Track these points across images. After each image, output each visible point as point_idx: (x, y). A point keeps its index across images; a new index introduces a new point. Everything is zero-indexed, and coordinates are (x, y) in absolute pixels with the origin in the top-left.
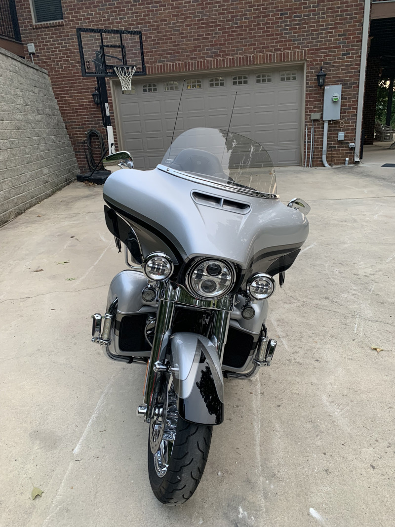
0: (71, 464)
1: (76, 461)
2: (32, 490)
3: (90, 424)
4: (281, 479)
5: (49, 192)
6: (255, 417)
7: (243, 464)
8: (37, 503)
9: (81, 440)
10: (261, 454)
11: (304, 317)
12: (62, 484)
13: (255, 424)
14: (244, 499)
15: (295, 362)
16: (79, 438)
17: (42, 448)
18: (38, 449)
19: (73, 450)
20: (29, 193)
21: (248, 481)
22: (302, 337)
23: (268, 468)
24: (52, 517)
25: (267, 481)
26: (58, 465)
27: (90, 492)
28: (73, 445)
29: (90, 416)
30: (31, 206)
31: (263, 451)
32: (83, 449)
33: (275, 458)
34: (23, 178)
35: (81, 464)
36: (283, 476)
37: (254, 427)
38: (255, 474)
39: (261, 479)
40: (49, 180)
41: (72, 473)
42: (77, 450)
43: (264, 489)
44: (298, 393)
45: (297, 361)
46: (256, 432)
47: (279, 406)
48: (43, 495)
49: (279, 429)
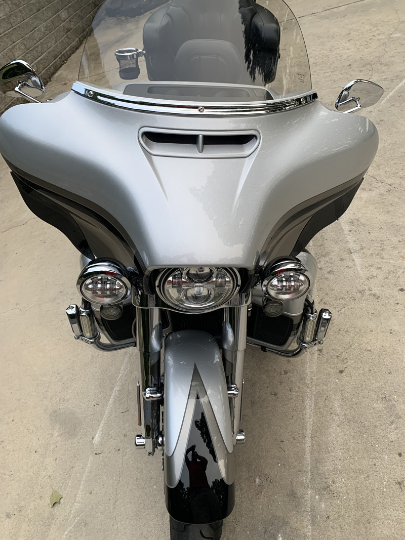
0: (91, 458)
1: (96, 454)
2: (51, 494)
3: (111, 401)
4: (335, 495)
5: (74, 43)
6: (308, 391)
7: (287, 467)
8: (55, 511)
9: (101, 425)
10: (312, 453)
11: (388, 212)
12: (81, 487)
13: (307, 402)
14: (286, 523)
15: (370, 295)
16: (99, 421)
17: (62, 434)
18: (58, 436)
19: (93, 438)
20: (49, 52)
21: (293, 495)
22: (383, 250)
23: (319, 474)
24: (70, 531)
25: (317, 496)
26: (78, 460)
27: (110, 499)
28: (93, 431)
29: (112, 389)
30: (56, 70)
31: (315, 446)
32: (103, 438)
33: (331, 459)
34: (37, 35)
35: (101, 458)
36: (339, 489)
37: (305, 408)
38: (302, 483)
39: (309, 492)
40: (72, 26)
41: (91, 472)
42: (97, 439)
43: (313, 508)
44: (369, 349)
45: (373, 292)
46: (308, 416)
47: (342, 372)
48: (62, 500)
49: (338, 410)
